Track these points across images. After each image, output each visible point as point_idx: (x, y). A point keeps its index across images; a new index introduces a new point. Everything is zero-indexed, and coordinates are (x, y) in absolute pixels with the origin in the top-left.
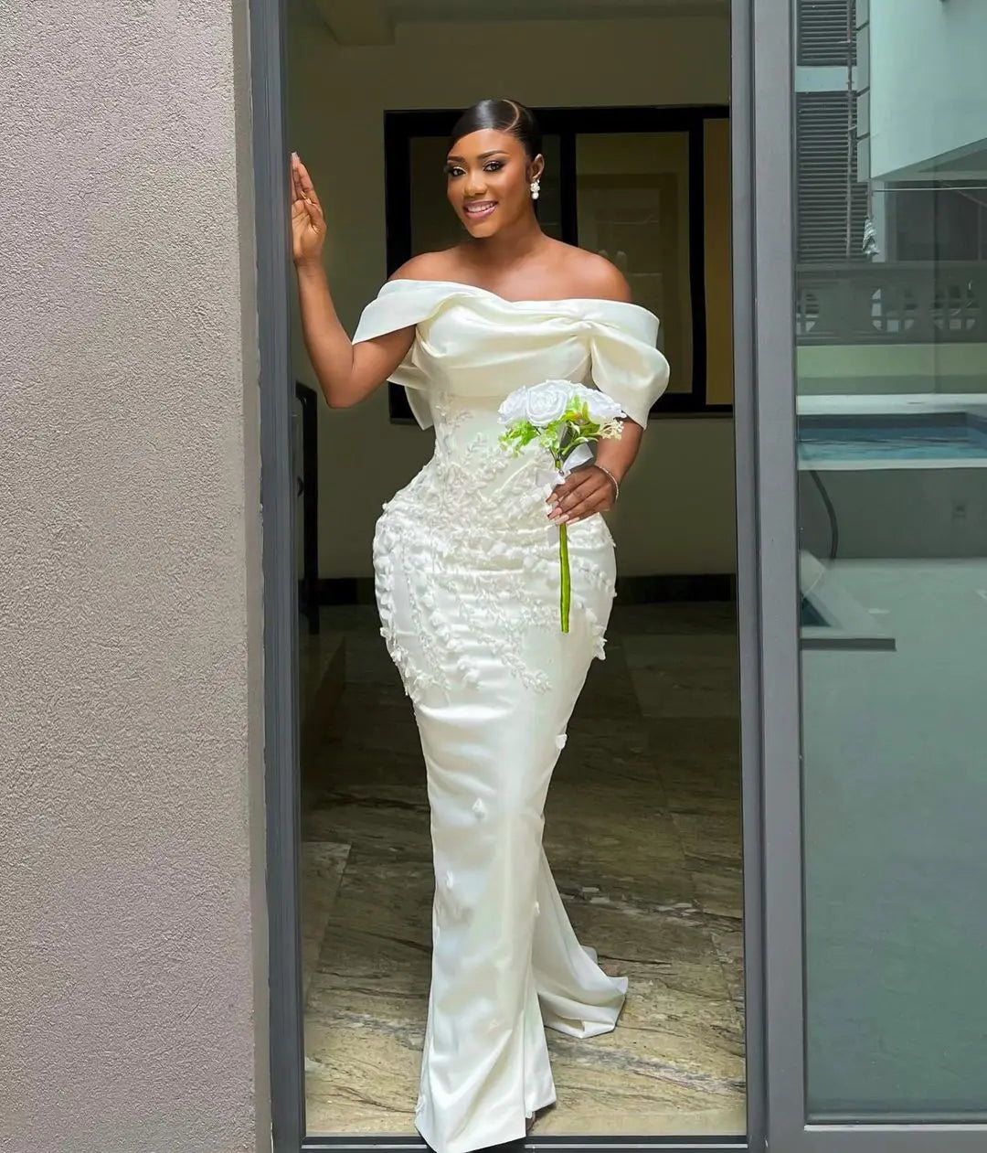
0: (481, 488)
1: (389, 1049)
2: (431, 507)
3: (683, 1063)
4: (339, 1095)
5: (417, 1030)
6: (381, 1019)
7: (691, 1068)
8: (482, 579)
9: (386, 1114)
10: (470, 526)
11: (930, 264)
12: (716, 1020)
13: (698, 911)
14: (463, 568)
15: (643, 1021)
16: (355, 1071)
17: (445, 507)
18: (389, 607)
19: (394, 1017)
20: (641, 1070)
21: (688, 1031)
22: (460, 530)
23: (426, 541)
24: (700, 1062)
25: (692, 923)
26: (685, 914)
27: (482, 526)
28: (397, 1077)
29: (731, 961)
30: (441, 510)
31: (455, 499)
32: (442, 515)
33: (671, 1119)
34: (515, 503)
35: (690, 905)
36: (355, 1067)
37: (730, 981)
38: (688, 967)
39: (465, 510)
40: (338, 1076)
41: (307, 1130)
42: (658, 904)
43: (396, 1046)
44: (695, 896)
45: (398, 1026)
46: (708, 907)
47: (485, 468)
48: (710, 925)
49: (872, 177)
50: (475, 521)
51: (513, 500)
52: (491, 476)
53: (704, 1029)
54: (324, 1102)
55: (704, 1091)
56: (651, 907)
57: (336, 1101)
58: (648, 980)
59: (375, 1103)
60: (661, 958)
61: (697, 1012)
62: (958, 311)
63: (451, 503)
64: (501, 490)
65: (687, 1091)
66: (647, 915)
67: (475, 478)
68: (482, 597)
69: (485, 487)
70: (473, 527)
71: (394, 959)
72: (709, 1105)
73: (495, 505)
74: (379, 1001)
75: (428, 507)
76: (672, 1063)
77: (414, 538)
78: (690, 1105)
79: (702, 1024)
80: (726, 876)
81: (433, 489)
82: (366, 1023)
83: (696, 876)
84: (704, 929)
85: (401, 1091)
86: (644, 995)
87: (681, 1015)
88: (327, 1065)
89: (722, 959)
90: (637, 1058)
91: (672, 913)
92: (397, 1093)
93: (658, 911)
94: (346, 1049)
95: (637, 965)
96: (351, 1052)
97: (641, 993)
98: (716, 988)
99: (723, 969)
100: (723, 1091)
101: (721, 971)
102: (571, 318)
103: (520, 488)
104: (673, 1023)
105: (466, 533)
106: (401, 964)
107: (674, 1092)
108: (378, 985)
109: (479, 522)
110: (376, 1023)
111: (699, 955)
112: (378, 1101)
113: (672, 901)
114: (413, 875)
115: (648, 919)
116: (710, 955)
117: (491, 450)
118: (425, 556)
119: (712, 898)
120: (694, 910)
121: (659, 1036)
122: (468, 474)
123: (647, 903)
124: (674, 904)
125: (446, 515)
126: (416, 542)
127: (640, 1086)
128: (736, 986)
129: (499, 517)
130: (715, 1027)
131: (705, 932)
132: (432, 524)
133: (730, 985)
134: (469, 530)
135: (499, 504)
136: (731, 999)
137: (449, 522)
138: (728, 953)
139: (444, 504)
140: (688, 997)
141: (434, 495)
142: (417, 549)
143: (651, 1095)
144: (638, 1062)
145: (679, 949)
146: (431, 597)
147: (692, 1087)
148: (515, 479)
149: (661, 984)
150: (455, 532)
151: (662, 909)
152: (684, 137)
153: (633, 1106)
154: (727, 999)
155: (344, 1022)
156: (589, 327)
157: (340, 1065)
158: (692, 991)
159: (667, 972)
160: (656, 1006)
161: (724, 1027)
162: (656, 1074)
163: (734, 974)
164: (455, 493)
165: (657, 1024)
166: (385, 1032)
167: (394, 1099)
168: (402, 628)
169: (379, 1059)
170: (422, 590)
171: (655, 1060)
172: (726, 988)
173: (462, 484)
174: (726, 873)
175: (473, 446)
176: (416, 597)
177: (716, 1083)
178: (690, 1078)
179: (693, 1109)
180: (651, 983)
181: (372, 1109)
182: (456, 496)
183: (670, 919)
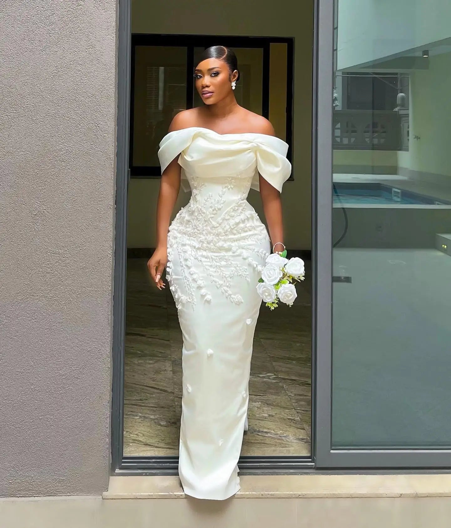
0: (212, 218)
1: (152, 426)
2: (189, 227)
3: (277, 431)
4: (134, 442)
5: (163, 420)
6: (147, 416)
7: (280, 433)
8: (213, 257)
9: (156, 449)
10: (207, 235)
11: (370, 112)
12: (289, 416)
13: (277, 376)
14: (205, 252)
15: (258, 417)
16: (140, 434)
17: (196, 227)
18: (171, 267)
19: (152, 415)
20: (260, 434)
21: (278, 420)
22: (204, 237)
23: (188, 242)
24: (284, 431)
25: (274, 381)
26: (271, 378)
27: (213, 235)
28: (158, 436)
29: (293, 395)
30: (194, 229)
31: (200, 223)
32: (194, 231)
33: (274, 451)
34: (227, 224)
35: (273, 374)
36: (139, 433)
37: (294, 403)
38: (275, 397)
39: (205, 228)
40: (133, 436)
41: (124, 455)
42: (259, 374)
43: (155, 425)
44: (275, 371)
45: (154, 418)
46: (280, 375)
47: (213, 208)
48: (282, 382)
49: (337, 70)
50: (210, 233)
51: (226, 222)
52: (215, 212)
53: (284, 420)
54: (128, 445)
55: (287, 441)
56: (257, 375)
57: (133, 444)
58: (259, 402)
59: (150, 445)
60: (263, 394)
61: (281, 413)
62: (376, 134)
63: (198, 225)
64: (221, 218)
65: (280, 441)
66: (255, 378)
67: (208, 213)
68: (213, 264)
69: (213, 217)
70: (209, 236)
71: (148, 394)
72: (290, 446)
73: (218, 225)
74: (144, 409)
75: (187, 228)
76: (272, 431)
77: (183, 241)
78: (282, 446)
79: (283, 418)
80: (287, 364)
81: (187, 218)
82: (140, 417)
83: (274, 364)
84: (280, 383)
85: (160, 441)
86: (258, 407)
87: (274, 415)
88: (127, 432)
89: (289, 394)
90: (258, 429)
91: (265, 377)
92: (159, 442)
93: (259, 377)
94: (134, 426)
95: (253, 396)
96: (136, 427)
97: (257, 406)
98: (288, 405)
99: (290, 398)
100: (295, 441)
101: (289, 399)
102: (248, 142)
103: (229, 217)
104: (271, 418)
105: (206, 239)
106: (151, 395)
107: (275, 441)
108: (143, 403)
109: (212, 233)
110: (144, 417)
111: (279, 393)
112: (152, 444)
113: (265, 373)
114: (150, 362)
115: (255, 379)
116: (283, 393)
117: (215, 200)
118: (187, 248)
119: (282, 371)
120: (275, 376)
121: (266, 422)
122: (205, 211)
123: (254, 373)
124: (266, 374)
125: (196, 231)
126: (184, 243)
127: (260, 439)
128: (296, 404)
129: (220, 230)
130: (289, 419)
131: (280, 384)
132: (190, 235)
133: (293, 404)
134: (207, 237)
135: (220, 224)
136: (294, 409)
137: (198, 234)
138: (291, 392)
139: (195, 226)
140: (276, 408)
141: (189, 221)
142: (184, 245)
143: (265, 442)
144: (258, 431)
145: (271, 391)
146: (190, 263)
147: (282, 439)
148: (226, 213)
149: (264, 403)
150: (201, 239)
151: (261, 376)
152: (261, 50)
153: (258, 446)
154: (292, 409)
155: (131, 416)
156: (256, 145)
157: (133, 432)
158: (278, 406)
159: (267, 399)
160: (263, 411)
161: (293, 419)
162: (266, 435)
163: (295, 400)
164: (199, 221)
165: (264, 418)
166: (149, 420)
167: (158, 444)
168: (176, 275)
169: (149, 430)
170: (186, 260)
171: (265, 430)
172: (292, 405)
173: (202, 216)
174: (287, 362)
175: (207, 199)
176: (183, 263)
177: (292, 438)
178: (281, 437)
179: (282, 447)
180: (260, 403)
181: (149, 447)
182: (199, 222)
183: (265, 380)
